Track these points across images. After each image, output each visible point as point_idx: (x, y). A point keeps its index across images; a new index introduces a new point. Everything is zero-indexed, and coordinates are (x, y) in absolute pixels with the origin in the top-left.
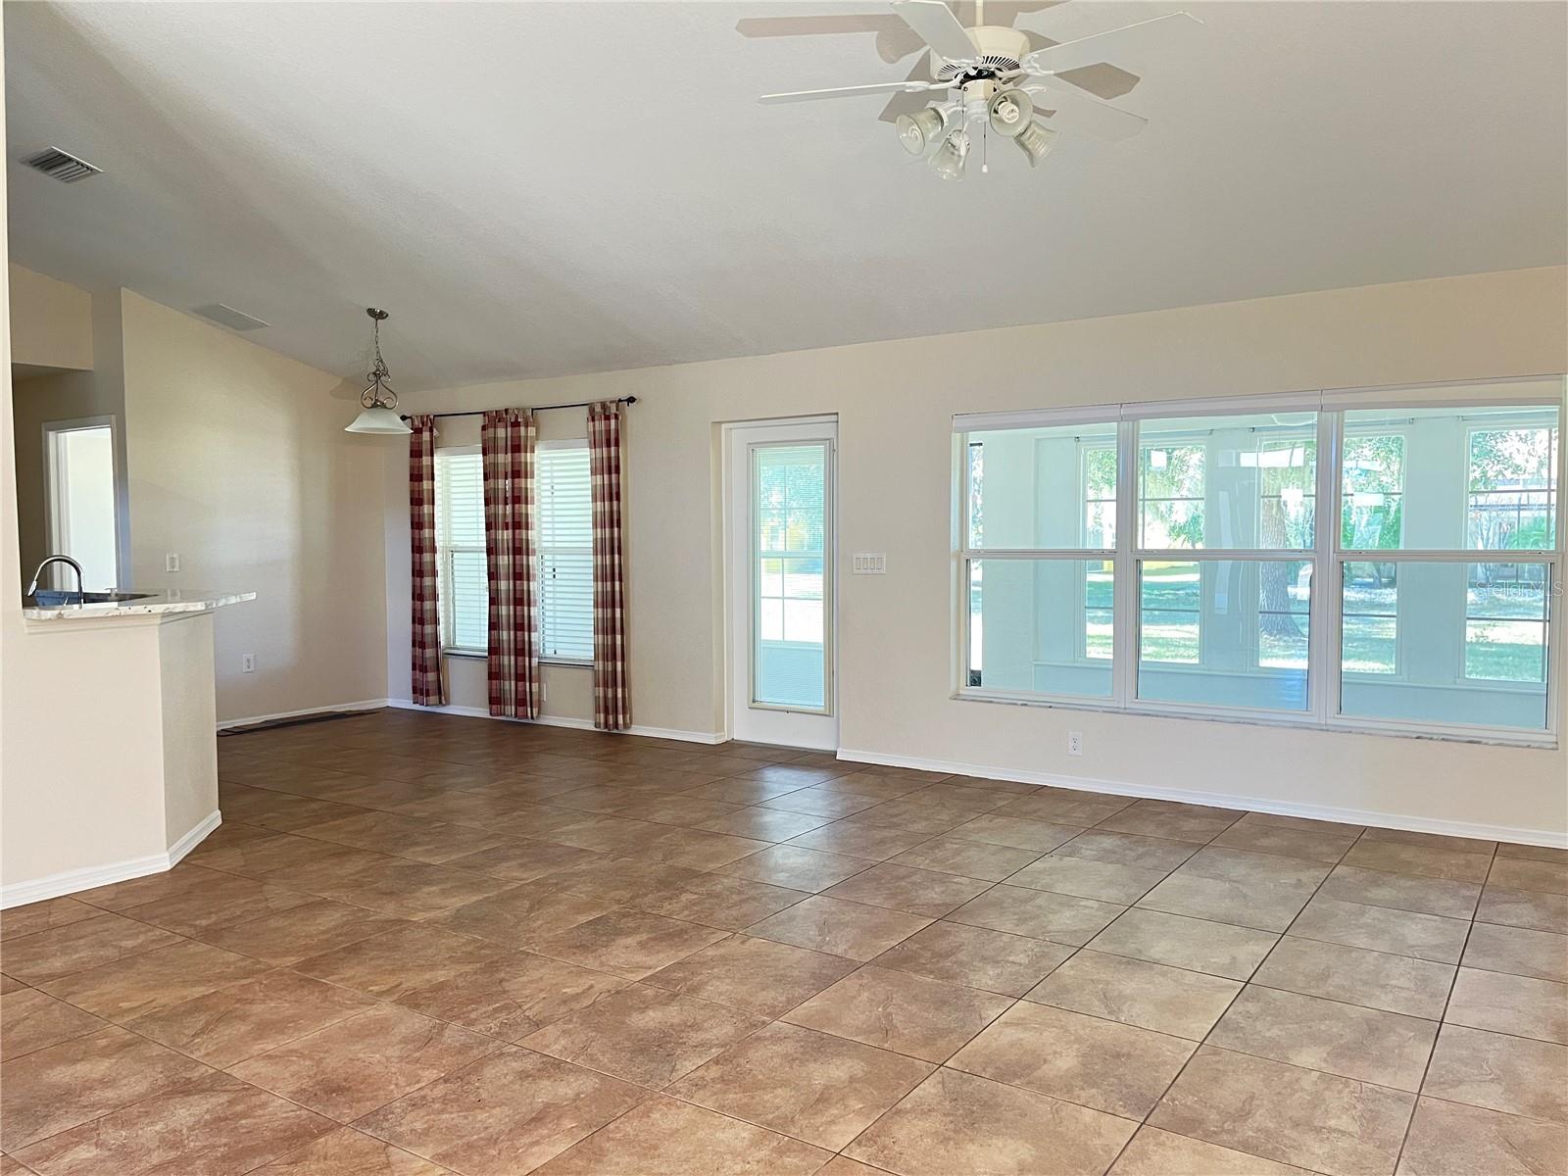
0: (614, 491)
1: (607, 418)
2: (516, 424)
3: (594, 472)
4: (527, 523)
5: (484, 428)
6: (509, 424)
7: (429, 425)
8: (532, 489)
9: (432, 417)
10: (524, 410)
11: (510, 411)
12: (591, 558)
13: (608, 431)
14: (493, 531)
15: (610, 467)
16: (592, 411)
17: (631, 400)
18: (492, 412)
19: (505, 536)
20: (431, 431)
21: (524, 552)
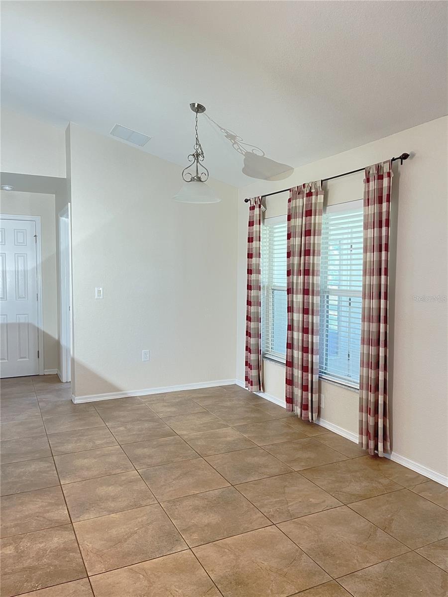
0: (384, 242)
1: (380, 177)
2: (310, 194)
3: (366, 227)
4: (313, 270)
5: (289, 201)
6: (305, 195)
7: (259, 203)
8: (319, 244)
9: (260, 198)
10: (315, 183)
11: (306, 185)
12: (361, 300)
13: (381, 190)
14: (291, 276)
15: (381, 222)
16: (368, 174)
17: (405, 157)
18: (295, 188)
19: (298, 280)
20: (260, 207)
21: (310, 293)
